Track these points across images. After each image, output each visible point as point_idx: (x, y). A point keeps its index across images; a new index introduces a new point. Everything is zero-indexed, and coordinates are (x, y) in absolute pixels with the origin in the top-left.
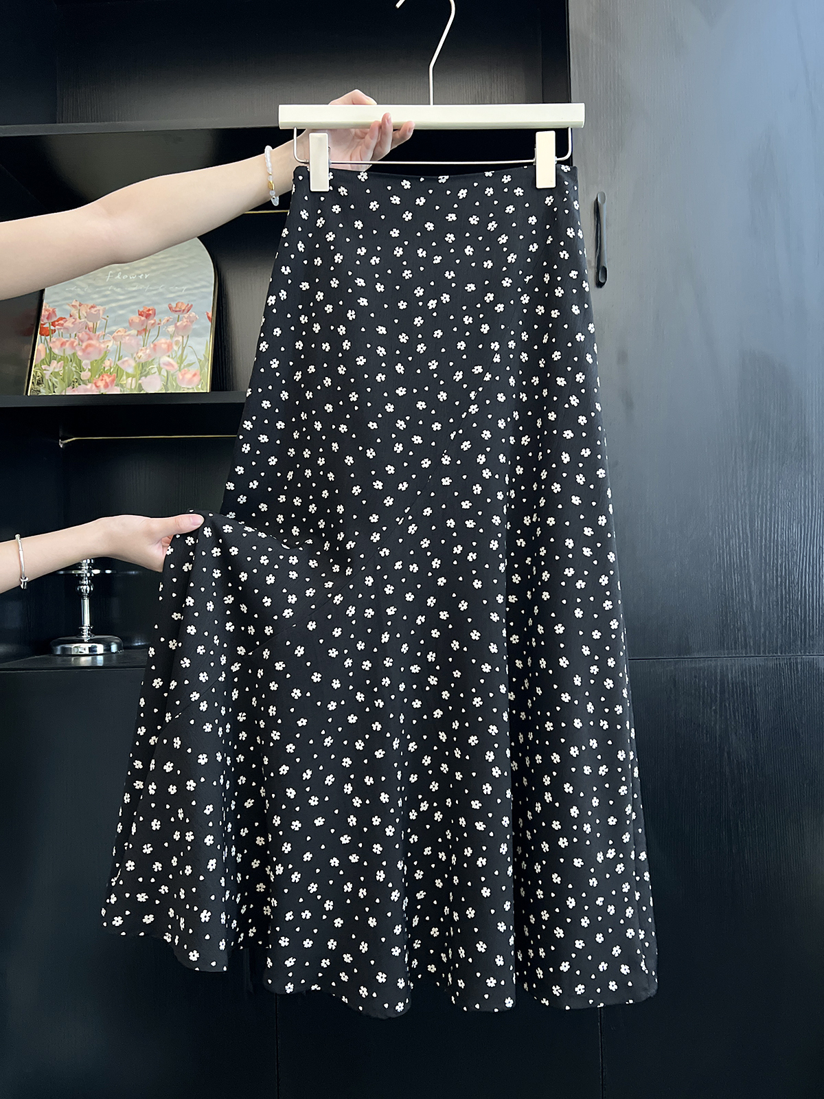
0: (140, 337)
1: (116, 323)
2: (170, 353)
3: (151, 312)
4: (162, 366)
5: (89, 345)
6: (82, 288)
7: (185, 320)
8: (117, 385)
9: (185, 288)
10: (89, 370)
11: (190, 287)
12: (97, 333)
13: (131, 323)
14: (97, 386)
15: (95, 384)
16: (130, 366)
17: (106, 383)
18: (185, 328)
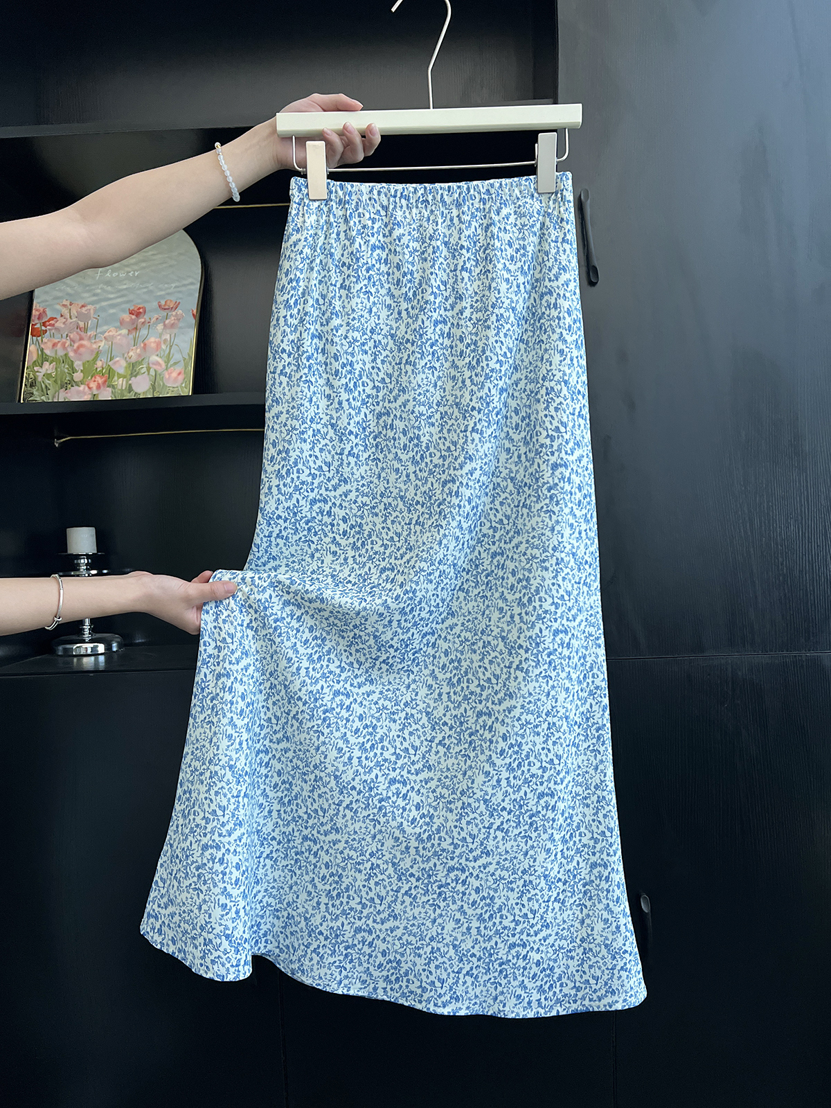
0: (131, 336)
1: (106, 323)
2: (158, 353)
3: (141, 310)
4: (151, 365)
5: (81, 346)
6: (72, 287)
7: (173, 318)
8: (109, 386)
9: (173, 285)
10: (82, 371)
11: (177, 284)
12: (89, 333)
13: (122, 322)
14: (89, 388)
15: (88, 385)
16: (120, 366)
17: (99, 384)
18: (172, 326)
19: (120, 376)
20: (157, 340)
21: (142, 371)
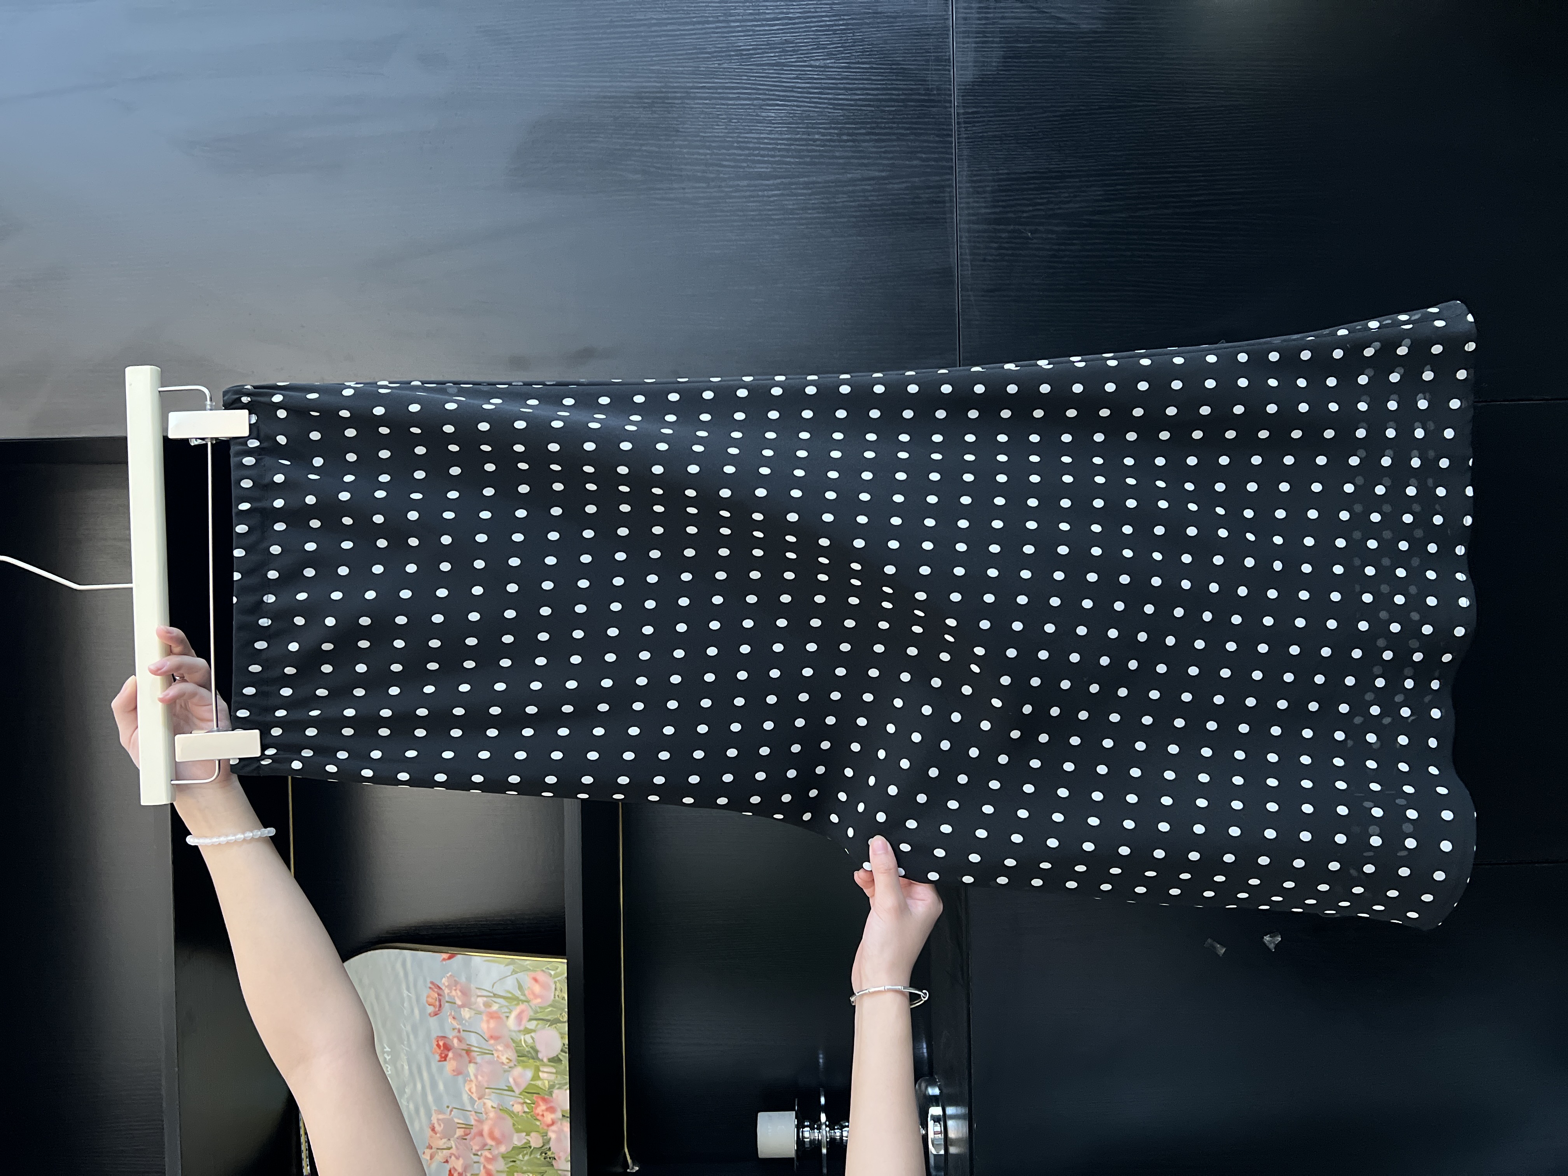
0: (479, 1059)
2: (503, 1016)
3: (441, 1043)
4: (522, 1028)
5: (491, 1134)
7: (454, 993)
10: (527, 1134)
12: (473, 1122)
13: (458, 1072)
14: (556, 1123)
15: (551, 1125)
16: (522, 1075)
17: (549, 1109)
18: (465, 993)
19: (536, 1077)
20: (485, 1018)
21: (530, 1041)
